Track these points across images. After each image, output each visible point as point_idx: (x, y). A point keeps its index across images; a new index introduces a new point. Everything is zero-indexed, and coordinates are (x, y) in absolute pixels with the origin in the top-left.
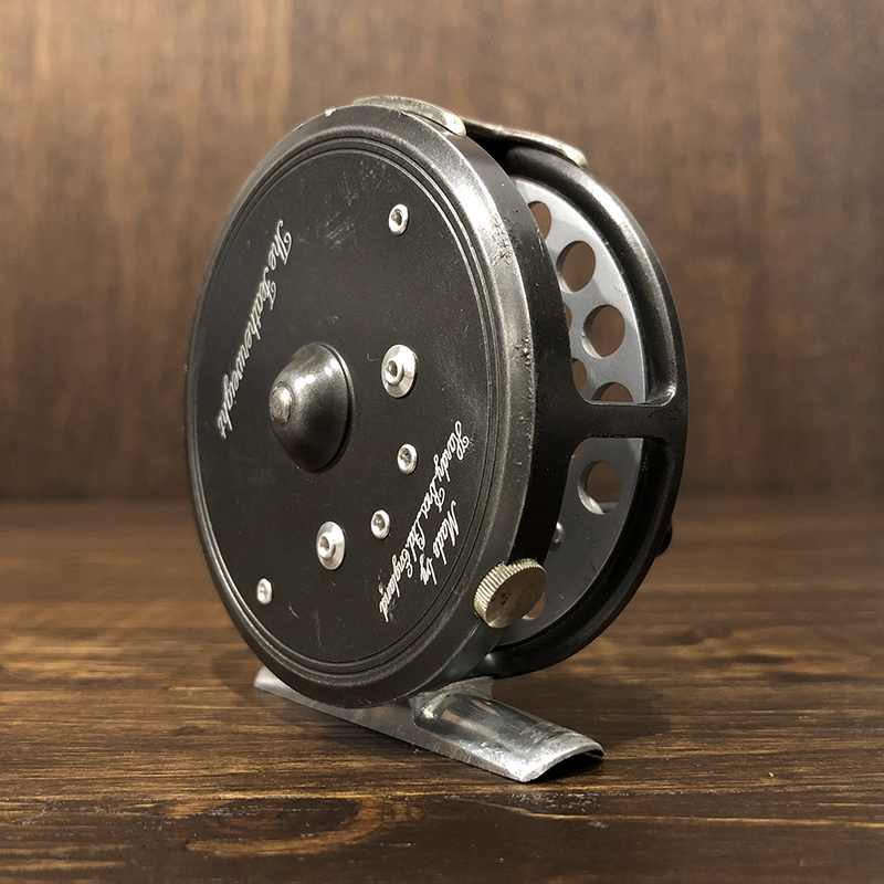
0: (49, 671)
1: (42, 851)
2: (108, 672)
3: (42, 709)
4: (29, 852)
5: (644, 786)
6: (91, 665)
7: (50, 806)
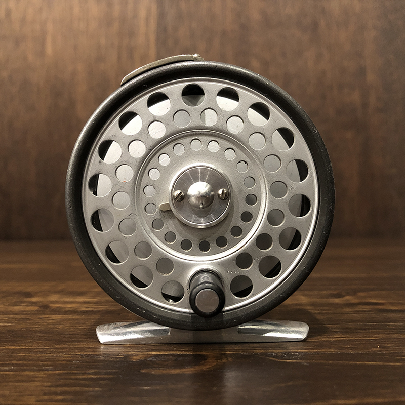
0: (69, 308)
1: (83, 372)
2: (94, 308)
3: (70, 322)
4: (78, 372)
5: (323, 350)
6: (86, 305)
7: (82, 356)
